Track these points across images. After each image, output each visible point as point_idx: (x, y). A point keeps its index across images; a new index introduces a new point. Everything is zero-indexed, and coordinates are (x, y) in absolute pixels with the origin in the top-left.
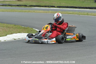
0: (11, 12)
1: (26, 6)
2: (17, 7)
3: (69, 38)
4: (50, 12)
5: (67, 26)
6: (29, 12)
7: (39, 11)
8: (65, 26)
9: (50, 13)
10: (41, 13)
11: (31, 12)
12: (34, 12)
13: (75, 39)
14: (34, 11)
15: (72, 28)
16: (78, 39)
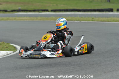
4: (39, 18)
6: (7, 20)
7: (22, 18)
9: (39, 20)
10: (25, 21)
11: (11, 20)
14: (14, 18)
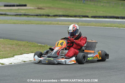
0: (26, 24)
1: (49, 16)
2: (35, 17)
3: (90, 56)
5: (86, 42)
8: (84, 42)
12: (57, 24)
13: (98, 58)
15: (92, 44)
16: (100, 58)
